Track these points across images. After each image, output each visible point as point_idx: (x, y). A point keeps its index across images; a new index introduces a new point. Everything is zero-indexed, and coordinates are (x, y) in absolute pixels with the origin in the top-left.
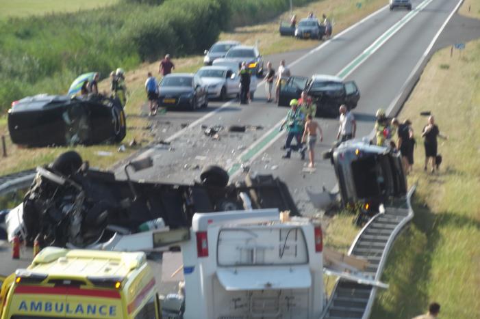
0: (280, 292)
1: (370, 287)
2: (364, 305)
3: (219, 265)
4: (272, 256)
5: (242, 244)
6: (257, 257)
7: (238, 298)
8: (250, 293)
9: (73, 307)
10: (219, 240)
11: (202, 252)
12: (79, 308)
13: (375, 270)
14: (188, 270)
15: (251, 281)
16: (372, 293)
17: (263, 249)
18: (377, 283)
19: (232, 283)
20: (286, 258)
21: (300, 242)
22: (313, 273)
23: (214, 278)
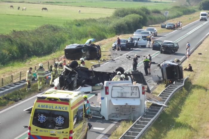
0: (130, 106)
1: (161, 106)
2: (157, 111)
3: (112, 97)
4: (128, 95)
5: (120, 91)
6: (124, 95)
7: (117, 108)
8: (121, 106)
9: (54, 107)
10: (112, 89)
11: (107, 93)
12: (56, 107)
13: (164, 101)
14: (102, 98)
15: (122, 102)
16: (161, 108)
17: (126, 93)
18: (164, 105)
19: (115, 103)
20: (133, 96)
21: (137, 91)
22: (141, 101)
23: (110, 101)
